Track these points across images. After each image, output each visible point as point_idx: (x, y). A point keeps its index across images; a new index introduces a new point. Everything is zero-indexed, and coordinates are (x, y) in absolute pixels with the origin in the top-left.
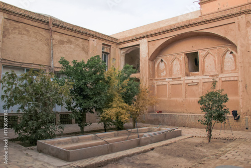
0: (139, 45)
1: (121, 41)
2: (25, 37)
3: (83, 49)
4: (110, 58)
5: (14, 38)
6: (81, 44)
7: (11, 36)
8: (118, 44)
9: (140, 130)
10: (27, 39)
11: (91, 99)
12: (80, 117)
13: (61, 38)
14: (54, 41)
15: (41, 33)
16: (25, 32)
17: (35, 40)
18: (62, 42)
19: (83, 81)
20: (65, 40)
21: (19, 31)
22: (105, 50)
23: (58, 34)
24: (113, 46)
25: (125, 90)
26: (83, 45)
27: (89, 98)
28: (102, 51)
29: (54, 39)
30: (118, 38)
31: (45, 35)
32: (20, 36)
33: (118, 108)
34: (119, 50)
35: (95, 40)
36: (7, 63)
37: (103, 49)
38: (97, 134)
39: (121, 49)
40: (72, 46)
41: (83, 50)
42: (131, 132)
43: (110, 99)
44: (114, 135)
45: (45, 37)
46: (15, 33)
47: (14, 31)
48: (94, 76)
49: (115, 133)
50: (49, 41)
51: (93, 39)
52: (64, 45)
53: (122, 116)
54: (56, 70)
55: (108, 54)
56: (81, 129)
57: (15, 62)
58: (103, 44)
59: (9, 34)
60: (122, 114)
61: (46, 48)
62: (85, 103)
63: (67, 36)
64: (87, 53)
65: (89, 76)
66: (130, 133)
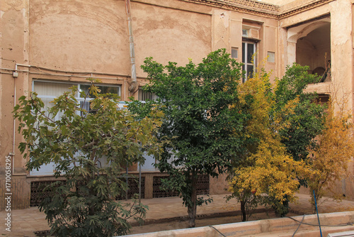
0: (328, 15)
1: (287, 10)
2: (75, 18)
3: (200, 35)
4: (261, 50)
5: (52, 22)
6: (194, 25)
7: (45, 19)
8: (279, 17)
9: (326, 219)
10: (79, 24)
11: (208, 145)
12: (185, 185)
13: (151, 15)
14: (134, 23)
15: (107, 7)
16: (74, 9)
17: (95, 23)
18: (152, 25)
19: (189, 107)
20: (160, 18)
21: (61, 6)
22: (249, 35)
23: (144, 6)
24: (267, 22)
25: (287, 124)
26: (198, 27)
27: (203, 144)
28: (242, 35)
29: (135, 19)
30: (280, 5)
31: (115, 11)
32: (64, 17)
33: (269, 166)
34: (283, 31)
35: (226, 13)
36: (41, 75)
37: (244, 32)
38: (217, 227)
39: (287, 28)
40: (176, 31)
41: (200, 38)
42: (302, 222)
43: (252, 147)
44: (259, 229)
45: (115, 15)
46: (54, 11)
47: (51, 8)
48: (213, 97)
49: (260, 225)
50: (125, 23)
51: (221, 11)
52: (157, 31)
53: (279, 185)
54: (141, 84)
55: (256, 41)
56: (189, 211)
57: (57, 72)
58: (245, 21)
59: (41, 13)
60: (277, 181)
61: (118, 39)
62: (195, 154)
63: (164, 10)
64: (208, 42)
65: (202, 96)
66: (299, 225)
